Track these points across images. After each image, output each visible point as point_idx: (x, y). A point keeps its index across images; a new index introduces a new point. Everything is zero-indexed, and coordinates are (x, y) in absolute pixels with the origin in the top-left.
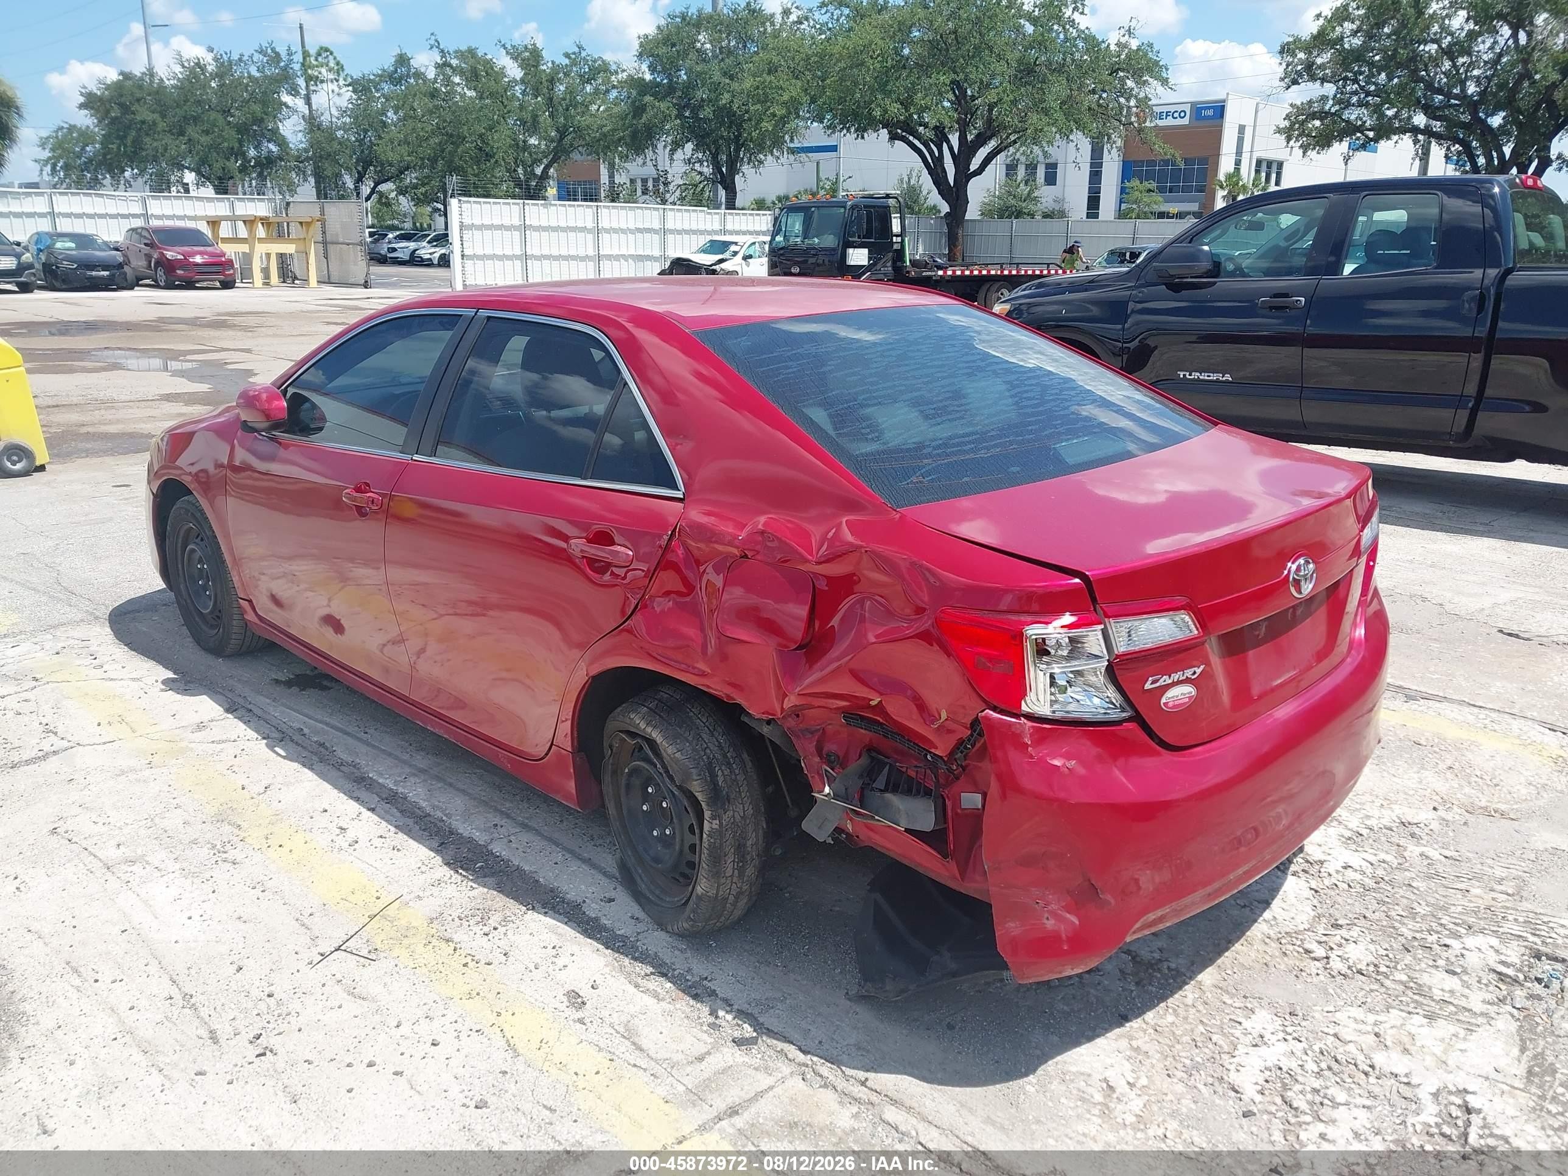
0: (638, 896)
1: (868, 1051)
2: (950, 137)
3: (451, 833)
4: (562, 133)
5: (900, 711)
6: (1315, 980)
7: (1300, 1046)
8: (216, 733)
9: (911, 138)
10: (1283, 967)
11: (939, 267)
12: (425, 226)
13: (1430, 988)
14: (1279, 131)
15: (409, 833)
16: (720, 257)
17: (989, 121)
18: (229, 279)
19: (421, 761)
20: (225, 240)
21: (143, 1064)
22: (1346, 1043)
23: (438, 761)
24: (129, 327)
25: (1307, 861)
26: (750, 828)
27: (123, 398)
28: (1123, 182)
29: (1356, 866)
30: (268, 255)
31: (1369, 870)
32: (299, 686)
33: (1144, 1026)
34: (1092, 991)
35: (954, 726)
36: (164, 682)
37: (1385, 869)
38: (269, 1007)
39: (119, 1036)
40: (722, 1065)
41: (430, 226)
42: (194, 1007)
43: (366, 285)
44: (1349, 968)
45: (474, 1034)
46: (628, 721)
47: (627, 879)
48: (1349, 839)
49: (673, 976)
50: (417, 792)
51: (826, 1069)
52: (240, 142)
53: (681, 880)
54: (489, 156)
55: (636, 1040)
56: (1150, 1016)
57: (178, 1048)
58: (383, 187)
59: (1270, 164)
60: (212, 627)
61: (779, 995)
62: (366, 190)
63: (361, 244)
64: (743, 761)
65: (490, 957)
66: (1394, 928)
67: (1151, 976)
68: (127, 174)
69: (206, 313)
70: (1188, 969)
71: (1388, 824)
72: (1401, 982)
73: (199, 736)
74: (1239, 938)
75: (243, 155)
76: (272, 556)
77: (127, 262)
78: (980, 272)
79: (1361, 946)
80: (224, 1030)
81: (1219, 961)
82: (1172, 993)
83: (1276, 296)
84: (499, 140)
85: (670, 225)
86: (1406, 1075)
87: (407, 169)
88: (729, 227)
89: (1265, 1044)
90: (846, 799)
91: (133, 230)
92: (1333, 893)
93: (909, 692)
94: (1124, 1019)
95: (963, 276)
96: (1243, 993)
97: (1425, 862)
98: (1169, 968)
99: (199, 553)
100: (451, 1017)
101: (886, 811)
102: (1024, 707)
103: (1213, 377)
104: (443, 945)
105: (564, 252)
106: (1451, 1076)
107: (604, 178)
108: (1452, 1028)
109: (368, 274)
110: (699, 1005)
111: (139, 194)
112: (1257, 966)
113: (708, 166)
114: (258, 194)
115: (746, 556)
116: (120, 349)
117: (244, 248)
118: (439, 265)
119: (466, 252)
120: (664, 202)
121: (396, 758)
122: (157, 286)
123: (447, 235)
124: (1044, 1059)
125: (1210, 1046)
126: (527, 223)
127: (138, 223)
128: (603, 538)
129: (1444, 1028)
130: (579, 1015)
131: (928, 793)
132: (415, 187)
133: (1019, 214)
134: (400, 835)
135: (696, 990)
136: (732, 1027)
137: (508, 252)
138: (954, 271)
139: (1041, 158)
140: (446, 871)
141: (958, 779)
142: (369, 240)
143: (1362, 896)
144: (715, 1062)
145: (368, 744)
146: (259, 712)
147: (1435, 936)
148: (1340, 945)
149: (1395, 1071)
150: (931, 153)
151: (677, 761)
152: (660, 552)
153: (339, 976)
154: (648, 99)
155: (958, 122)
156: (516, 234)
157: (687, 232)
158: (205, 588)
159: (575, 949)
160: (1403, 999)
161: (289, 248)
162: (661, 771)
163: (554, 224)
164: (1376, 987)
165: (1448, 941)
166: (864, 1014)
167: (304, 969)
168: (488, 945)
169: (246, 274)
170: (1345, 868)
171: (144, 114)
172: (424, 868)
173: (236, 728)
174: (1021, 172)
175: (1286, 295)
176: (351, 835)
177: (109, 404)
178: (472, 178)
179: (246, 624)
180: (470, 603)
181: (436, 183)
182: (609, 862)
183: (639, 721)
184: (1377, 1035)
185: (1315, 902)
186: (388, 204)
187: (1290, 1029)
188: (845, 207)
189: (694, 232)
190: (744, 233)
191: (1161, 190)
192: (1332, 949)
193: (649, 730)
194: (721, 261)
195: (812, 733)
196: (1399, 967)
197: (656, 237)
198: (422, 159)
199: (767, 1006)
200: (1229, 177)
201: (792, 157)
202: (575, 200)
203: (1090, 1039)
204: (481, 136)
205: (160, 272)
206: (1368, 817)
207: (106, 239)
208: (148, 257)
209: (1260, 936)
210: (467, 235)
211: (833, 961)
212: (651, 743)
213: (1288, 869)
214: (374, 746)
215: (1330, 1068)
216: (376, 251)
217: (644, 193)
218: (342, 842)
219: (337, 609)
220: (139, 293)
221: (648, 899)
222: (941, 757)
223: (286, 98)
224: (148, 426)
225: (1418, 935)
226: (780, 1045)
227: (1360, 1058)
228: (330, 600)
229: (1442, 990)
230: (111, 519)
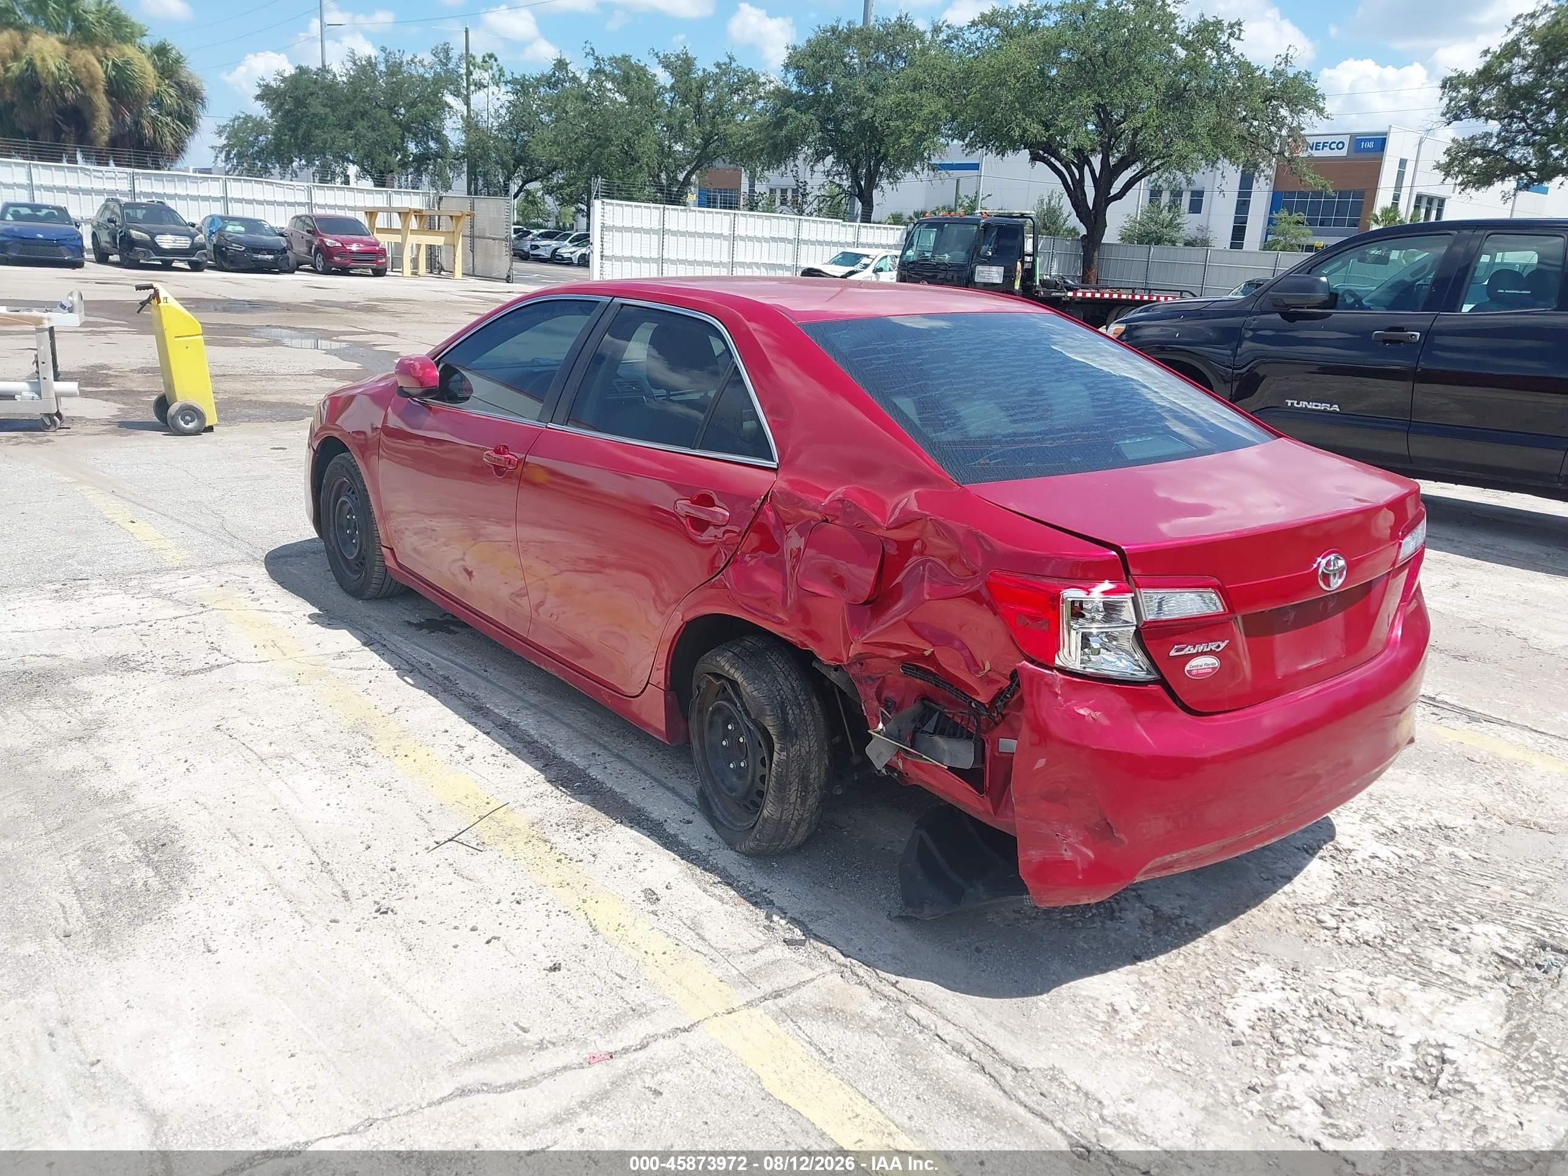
0: (713, 820)
1: (902, 961)
2: (1092, 159)
3: (555, 757)
4: (707, 141)
5: (950, 661)
6: (1322, 945)
7: (1296, 995)
8: (354, 661)
9: (1053, 160)
10: (1294, 932)
11: (1069, 289)
12: (568, 225)
13: (1430, 961)
14: (1438, 167)
15: (518, 754)
16: (851, 269)
17: (1133, 146)
18: (380, 267)
19: (533, 697)
20: (381, 231)
21: (289, 910)
22: (1339, 996)
23: (548, 699)
24: (288, 307)
25: (1337, 849)
26: (814, 763)
27: (282, 371)
28: (1271, 213)
29: (1383, 857)
30: (419, 246)
31: (1396, 861)
32: (428, 628)
33: (1155, 967)
34: (1113, 935)
35: (998, 677)
36: (310, 616)
37: (1412, 863)
38: (391, 878)
39: (269, 887)
40: (773, 958)
41: (572, 226)
42: (331, 873)
43: (508, 280)
44: (1357, 938)
45: (562, 914)
46: (714, 663)
47: (705, 806)
48: (1383, 834)
49: (737, 886)
50: (527, 722)
51: (862, 970)
52: (403, 138)
53: (751, 807)
54: (635, 160)
55: (700, 932)
56: (1161, 959)
57: (316, 901)
58: (531, 186)
59: (1430, 200)
60: (355, 572)
61: (828, 909)
62: (514, 188)
63: (506, 239)
64: (812, 704)
65: (581, 857)
66: (1408, 911)
67: (1169, 928)
68: (295, 164)
69: (359, 299)
70: (1204, 925)
71: (1424, 826)
72: (1404, 954)
73: (339, 663)
74: (1257, 905)
75: (405, 149)
76: (416, 512)
77: (290, 247)
78: (1111, 295)
79: (1372, 922)
80: (354, 891)
81: (1234, 922)
82: (1186, 943)
83: (1391, 329)
84: (645, 147)
85: (804, 236)
86: (1392, 1028)
87: (554, 169)
88: (862, 240)
89: (1264, 990)
90: (899, 739)
91: (298, 217)
92: (1356, 877)
93: (957, 644)
94: (1137, 958)
95: (1093, 298)
96: (1251, 949)
97: (1453, 861)
98: (1186, 923)
99: (350, 505)
100: (543, 900)
101: (932, 752)
102: (1058, 662)
103: (1321, 407)
104: (542, 844)
105: (699, 258)
106: (1433, 1033)
107: (745, 187)
108: (1443, 995)
109: (511, 268)
110: (757, 911)
111: (305, 184)
112: (1270, 929)
113: (847, 179)
114: (413, 188)
115: (827, 521)
116: (280, 327)
117: (398, 238)
118: (579, 265)
119: (605, 253)
120: (801, 212)
121: (511, 693)
122: (315, 271)
123: (588, 236)
124: (1059, 983)
125: (1213, 988)
126: (666, 227)
127: (302, 211)
128: (706, 501)
129: (1435, 994)
130: (653, 908)
131: (969, 737)
132: (561, 187)
133: (1159, 241)
134: (511, 755)
135: (756, 899)
136: (784, 931)
137: (646, 255)
138: (1084, 294)
139: (1184, 185)
140: (549, 787)
141: (997, 724)
142: (514, 236)
143: (1383, 882)
144: (767, 955)
145: (489, 681)
146: (393, 648)
147: (1446, 921)
148: (1352, 920)
149: (1381, 1023)
150: (1072, 175)
151: (754, 698)
152: (753, 513)
153: (451, 861)
154: (791, 110)
155: (1101, 146)
156: (655, 237)
157: (820, 243)
158: (352, 537)
159: (654, 856)
160: (1403, 968)
161: (438, 240)
162: (740, 709)
163: (691, 229)
164: (1379, 956)
165: (1457, 926)
166: (903, 932)
167: (423, 853)
168: (581, 848)
169: (397, 263)
170: (1372, 857)
171: (317, 107)
172: (529, 783)
173: (371, 658)
174: (1165, 198)
175: (1401, 329)
176: (467, 752)
177: (270, 376)
178: (616, 180)
179: (386, 569)
180: (588, 560)
181: (581, 184)
182: (691, 792)
183: (725, 663)
184: (1371, 993)
185: (1337, 883)
186: (534, 203)
187: (1289, 981)
188: (978, 225)
189: (828, 244)
190: (877, 246)
191: (1311, 223)
192: (1343, 921)
193: (732, 671)
194: (852, 273)
195: (873, 680)
196: (1405, 942)
197: (790, 247)
198: (570, 160)
199: (818, 917)
200: (1385, 211)
201: (931, 173)
202: (714, 207)
203: (1103, 971)
204: (627, 140)
205: (319, 258)
206: (1406, 818)
207: (273, 225)
208: (310, 243)
209: (1277, 905)
210: (608, 236)
211: (881, 889)
212: (733, 683)
213: (1316, 853)
214: (492, 683)
215: (1320, 1015)
216: (519, 247)
217: (782, 204)
218: (458, 756)
219: (470, 563)
220: (299, 277)
221: (721, 823)
222: (983, 705)
223: (449, 99)
224: (304, 397)
225: (1429, 919)
226: (824, 948)
227: (1351, 1010)
228: (464, 554)
229: (1442, 964)
230: (268, 477)
